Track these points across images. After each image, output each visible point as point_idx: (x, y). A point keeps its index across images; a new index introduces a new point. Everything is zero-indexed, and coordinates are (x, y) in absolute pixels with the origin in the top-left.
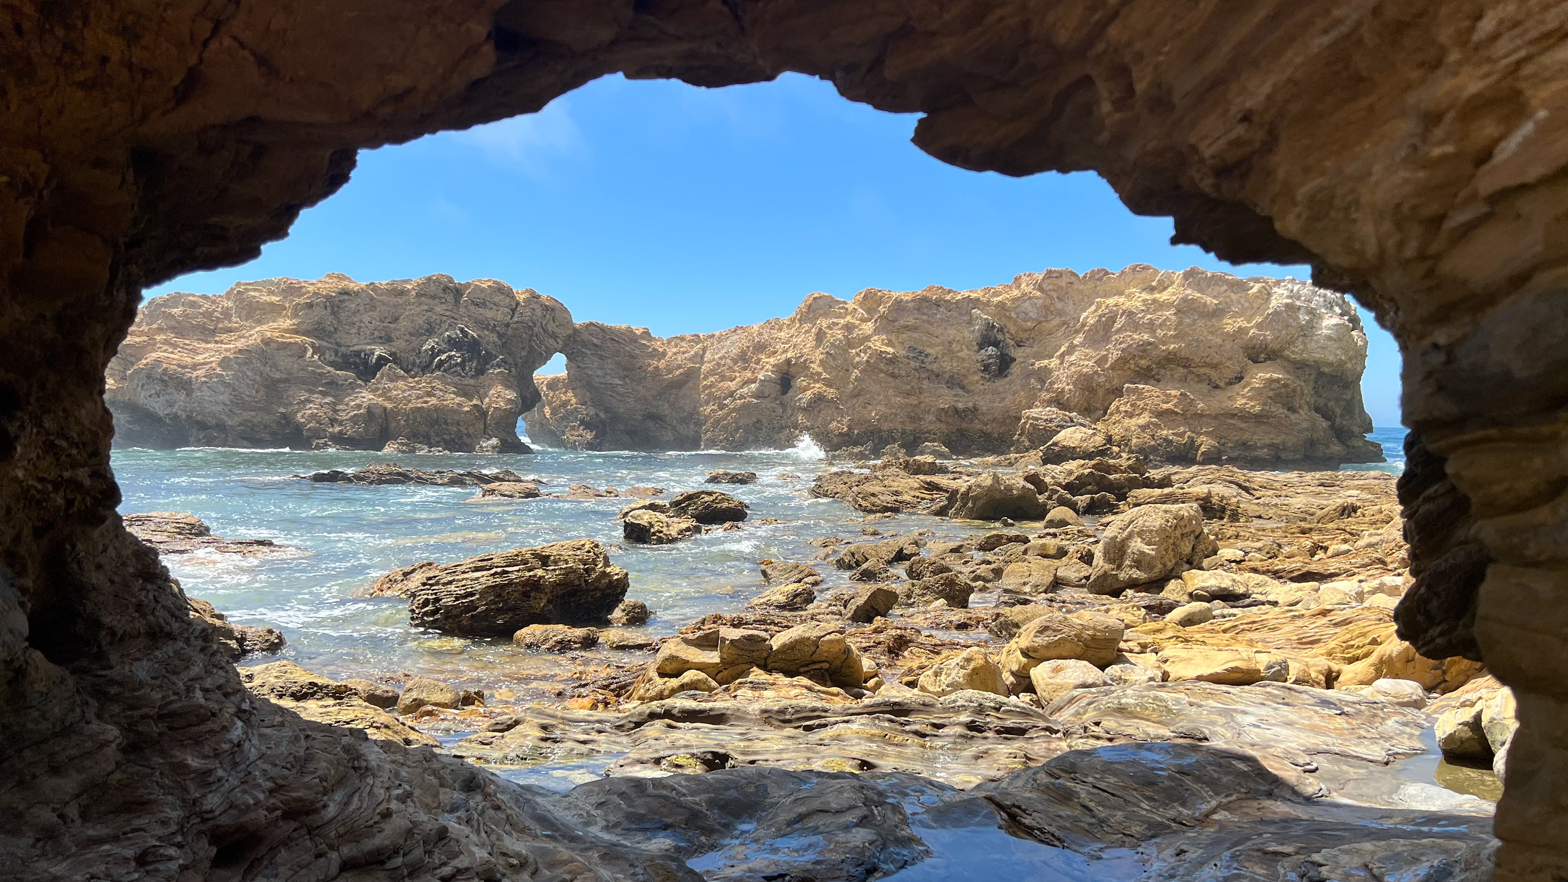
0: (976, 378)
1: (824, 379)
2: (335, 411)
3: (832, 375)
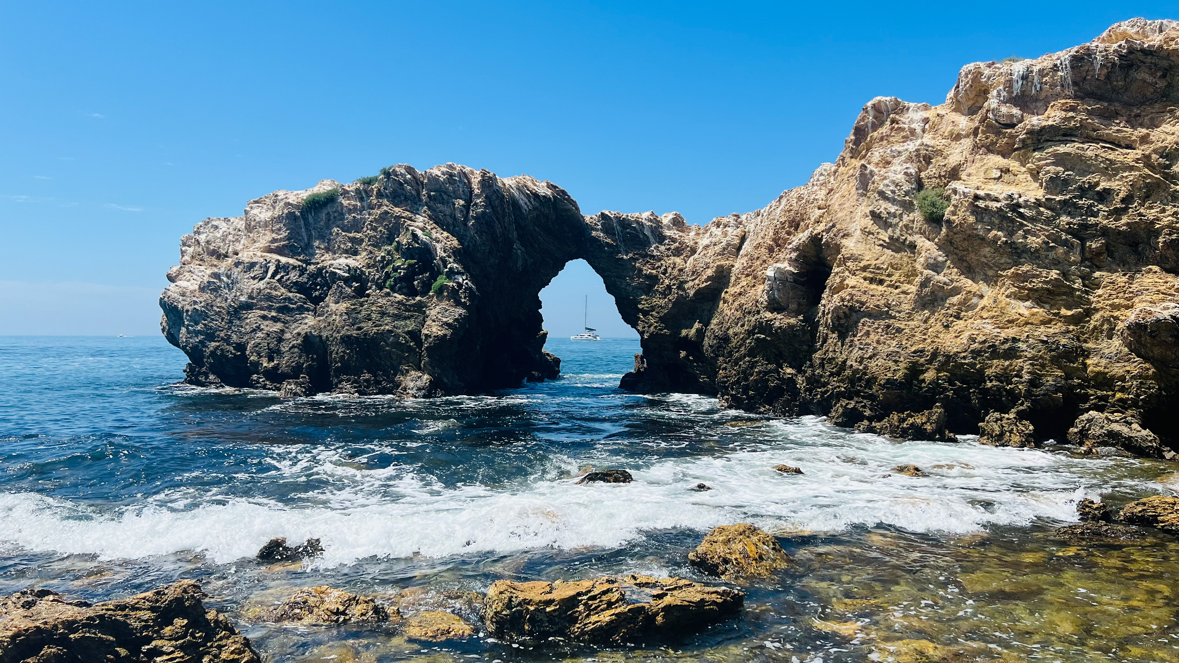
1: (864, 269)
2: (280, 340)
3: (882, 259)
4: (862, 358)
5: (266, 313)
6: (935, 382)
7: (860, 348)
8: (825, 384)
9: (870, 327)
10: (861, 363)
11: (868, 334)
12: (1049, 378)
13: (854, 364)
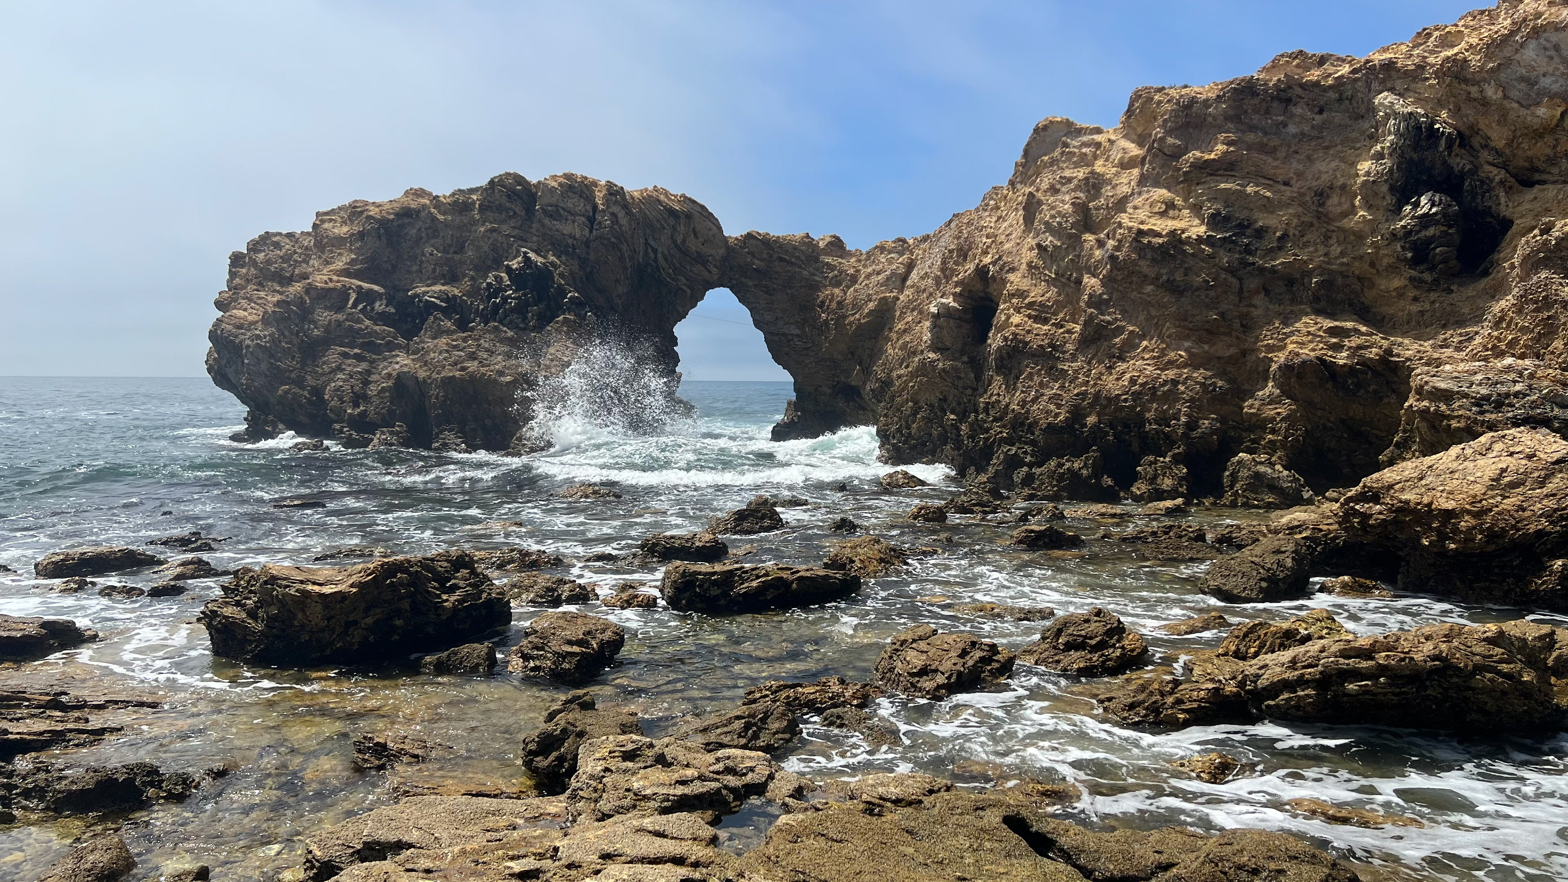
0: (1397, 283)
1: (1030, 305)
2: (366, 383)
3: (1048, 295)
4: (1024, 401)
5: (347, 350)
6: (1095, 426)
7: (1022, 392)
8: (987, 431)
9: (1033, 368)
10: (1023, 408)
11: (1030, 376)
12: (1206, 422)
13: (1016, 407)
